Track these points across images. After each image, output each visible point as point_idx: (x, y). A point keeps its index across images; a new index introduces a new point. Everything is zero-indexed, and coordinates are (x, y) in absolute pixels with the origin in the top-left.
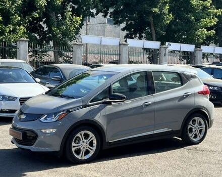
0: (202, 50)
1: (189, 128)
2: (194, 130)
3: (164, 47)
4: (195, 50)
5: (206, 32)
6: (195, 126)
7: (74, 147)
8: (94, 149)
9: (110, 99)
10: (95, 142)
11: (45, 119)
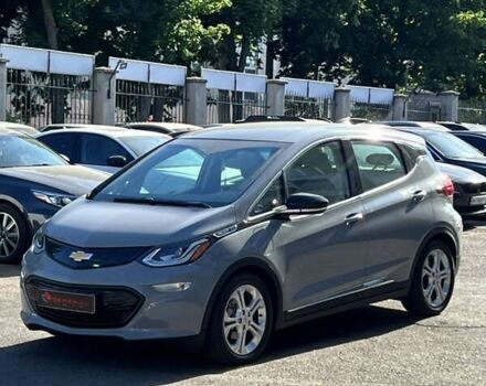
0: (205, 81)
1: (423, 275)
2: (431, 280)
3: (107, 73)
4: (187, 81)
5: (201, 29)
6: (434, 270)
7: (227, 324)
8: (262, 328)
9: (289, 208)
10: (263, 311)
11: (156, 258)
